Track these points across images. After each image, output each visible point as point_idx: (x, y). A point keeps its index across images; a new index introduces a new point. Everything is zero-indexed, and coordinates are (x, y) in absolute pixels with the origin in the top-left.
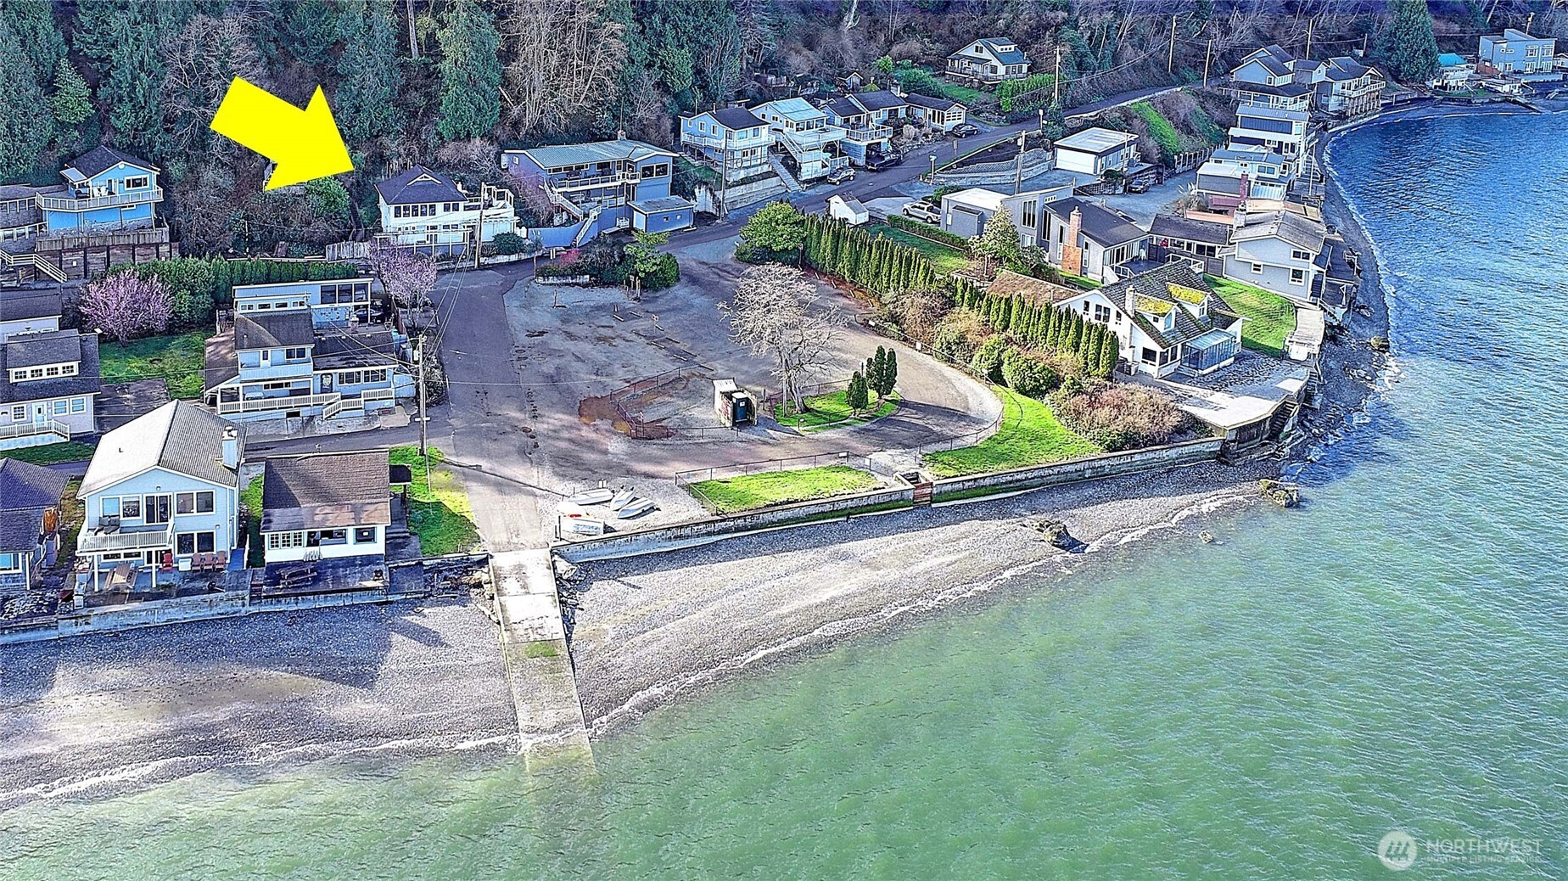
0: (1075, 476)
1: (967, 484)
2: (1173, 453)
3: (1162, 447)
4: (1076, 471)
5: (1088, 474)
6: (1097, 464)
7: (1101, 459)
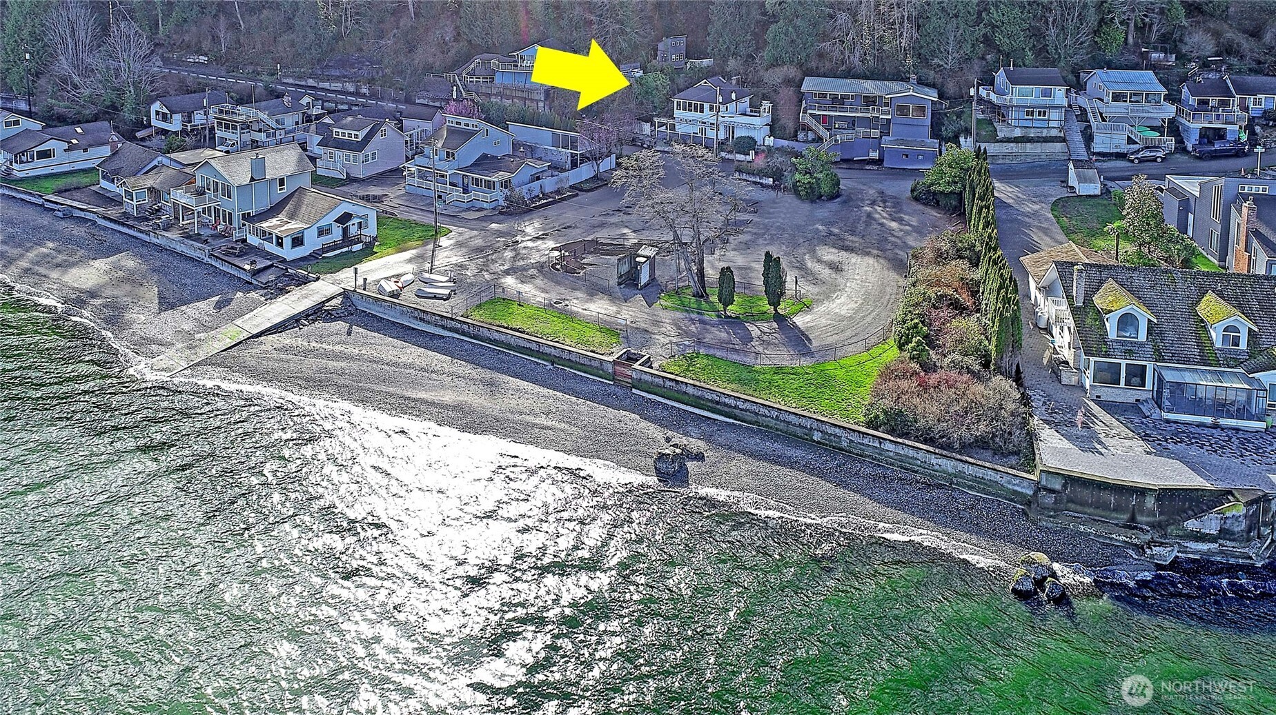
0: (799, 431)
1: (668, 383)
2: (949, 465)
3: (931, 449)
4: (800, 426)
5: (817, 436)
6: (830, 430)
7: (835, 426)
